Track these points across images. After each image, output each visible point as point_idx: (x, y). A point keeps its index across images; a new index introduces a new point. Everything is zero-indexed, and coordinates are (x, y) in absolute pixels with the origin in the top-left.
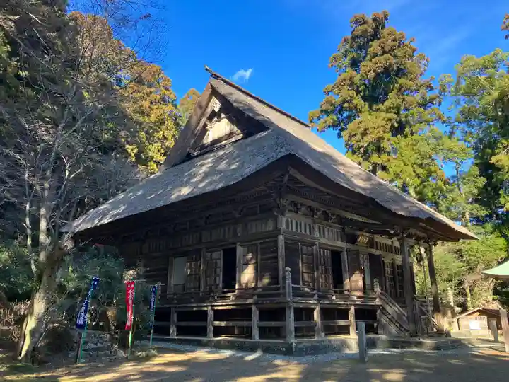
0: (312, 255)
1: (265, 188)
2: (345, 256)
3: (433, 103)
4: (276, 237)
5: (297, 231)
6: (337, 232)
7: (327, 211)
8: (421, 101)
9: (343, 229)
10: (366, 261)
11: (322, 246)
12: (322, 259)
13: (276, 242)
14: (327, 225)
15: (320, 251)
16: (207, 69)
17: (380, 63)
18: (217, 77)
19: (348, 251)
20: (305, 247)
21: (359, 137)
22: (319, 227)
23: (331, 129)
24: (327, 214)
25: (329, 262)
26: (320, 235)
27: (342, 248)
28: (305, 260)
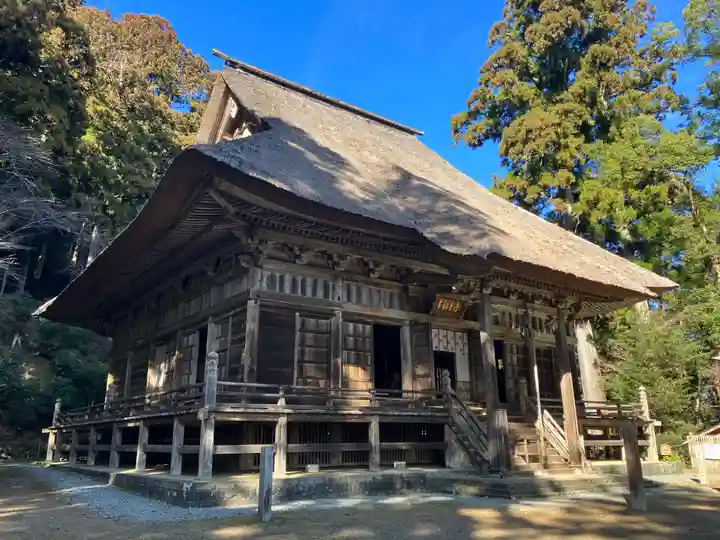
0: (329, 332)
2: (406, 334)
3: (659, 80)
4: (246, 303)
5: (294, 293)
6: (391, 295)
7: (366, 259)
8: (638, 79)
9: (405, 289)
10: (460, 343)
11: (348, 317)
12: (350, 339)
14: (367, 283)
16: (215, 54)
17: (555, 22)
18: (233, 65)
19: (414, 324)
20: (310, 320)
21: (519, 146)
22: (348, 286)
23: (490, 141)
24: (366, 264)
25: (369, 344)
26: (349, 299)
27: (401, 320)
28: (309, 342)
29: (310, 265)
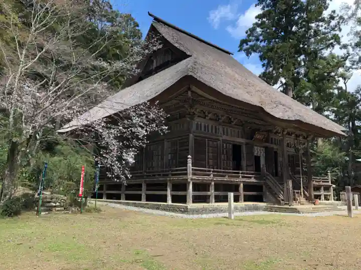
0: (217, 147)
1: (178, 101)
2: (244, 149)
4: (188, 135)
5: (205, 130)
6: (238, 131)
7: (230, 117)
9: (243, 129)
10: (262, 152)
11: (224, 141)
12: (225, 150)
13: (188, 138)
14: (230, 127)
15: (223, 145)
19: (247, 144)
20: (211, 142)
22: (224, 128)
24: (230, 119)
25: (231, 152)
26: (224, 134)
27: (242, 143)
28: (210, 151)
29: (210, 119)
